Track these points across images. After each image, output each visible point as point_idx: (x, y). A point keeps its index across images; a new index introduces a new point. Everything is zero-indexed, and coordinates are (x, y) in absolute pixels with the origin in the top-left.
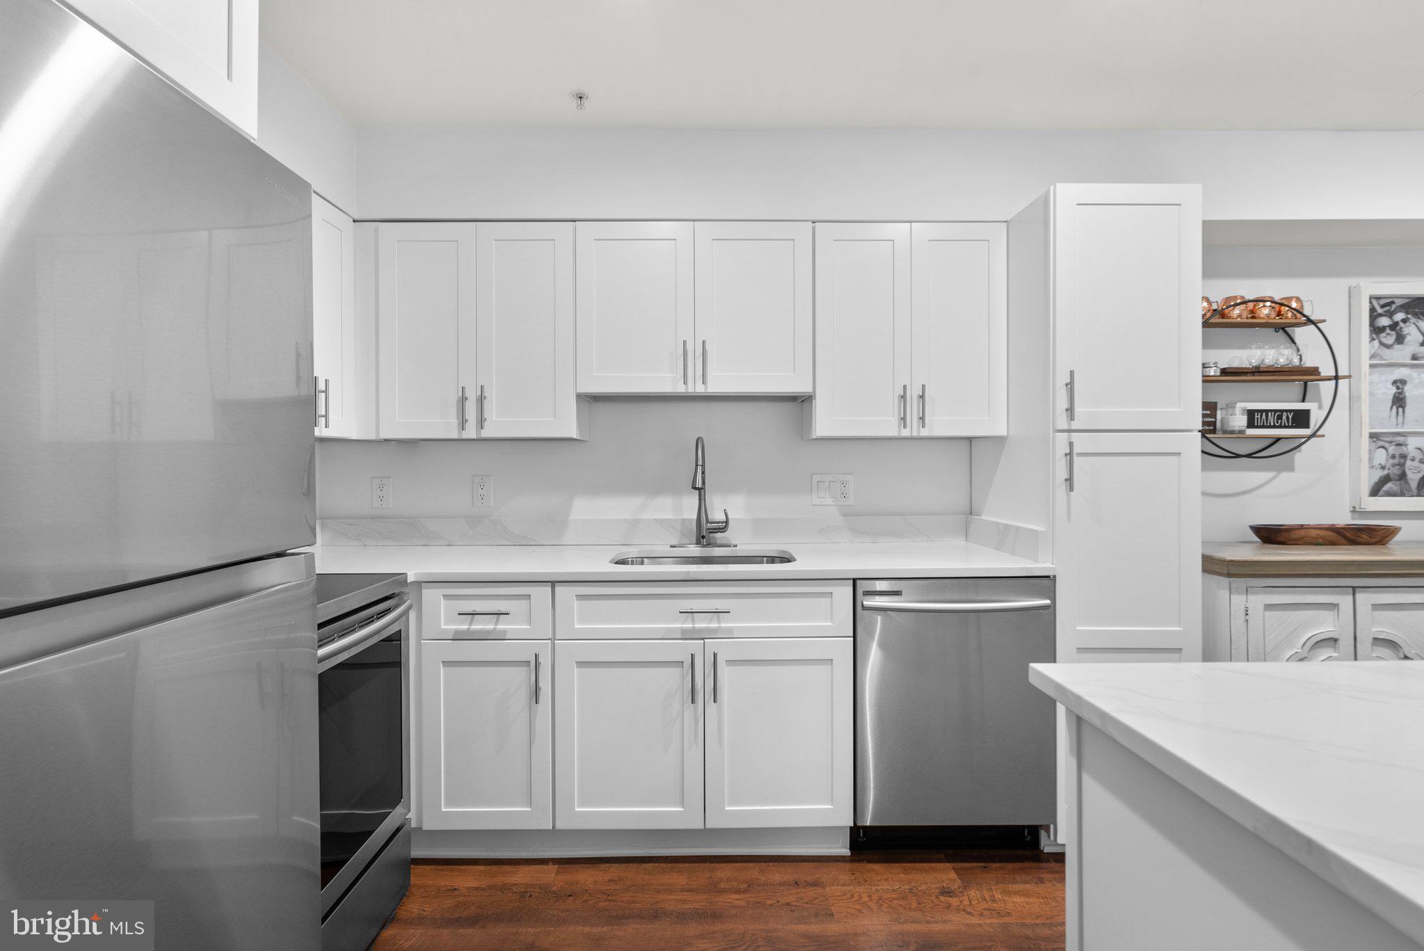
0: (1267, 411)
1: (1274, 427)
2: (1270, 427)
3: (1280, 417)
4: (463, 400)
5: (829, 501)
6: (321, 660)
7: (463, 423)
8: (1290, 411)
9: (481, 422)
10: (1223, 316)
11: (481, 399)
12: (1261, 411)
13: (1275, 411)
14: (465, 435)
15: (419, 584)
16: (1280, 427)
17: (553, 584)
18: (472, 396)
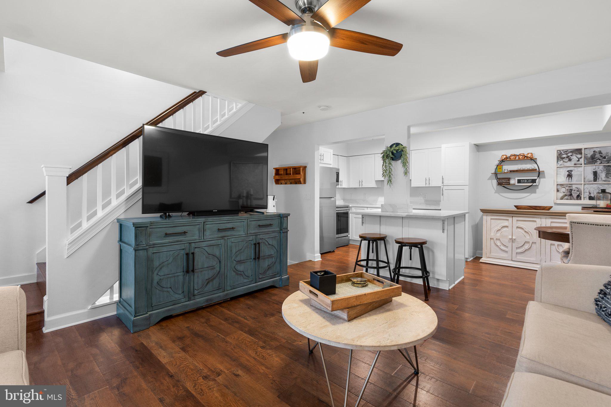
0: (524, 179)
1: (526, 183)
2: (525, 183)
3: (528, 181)
4: (360, 182)
5: (422, 198)
6: (337, 210)
7: (360, 185)
8: (531, 179)
9: (362, 185)
10: (510, 159)
11: (362, 182)
12: (523, 179)
13: (527, 179)
14: (360, 187)
15: (352, 207)
16: (528, 183)
17: (367, 207)
18: (361, 181)
